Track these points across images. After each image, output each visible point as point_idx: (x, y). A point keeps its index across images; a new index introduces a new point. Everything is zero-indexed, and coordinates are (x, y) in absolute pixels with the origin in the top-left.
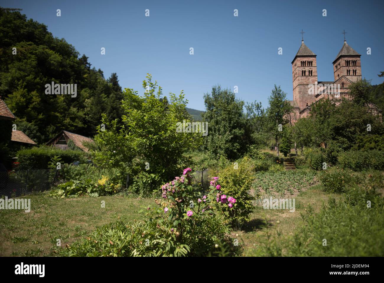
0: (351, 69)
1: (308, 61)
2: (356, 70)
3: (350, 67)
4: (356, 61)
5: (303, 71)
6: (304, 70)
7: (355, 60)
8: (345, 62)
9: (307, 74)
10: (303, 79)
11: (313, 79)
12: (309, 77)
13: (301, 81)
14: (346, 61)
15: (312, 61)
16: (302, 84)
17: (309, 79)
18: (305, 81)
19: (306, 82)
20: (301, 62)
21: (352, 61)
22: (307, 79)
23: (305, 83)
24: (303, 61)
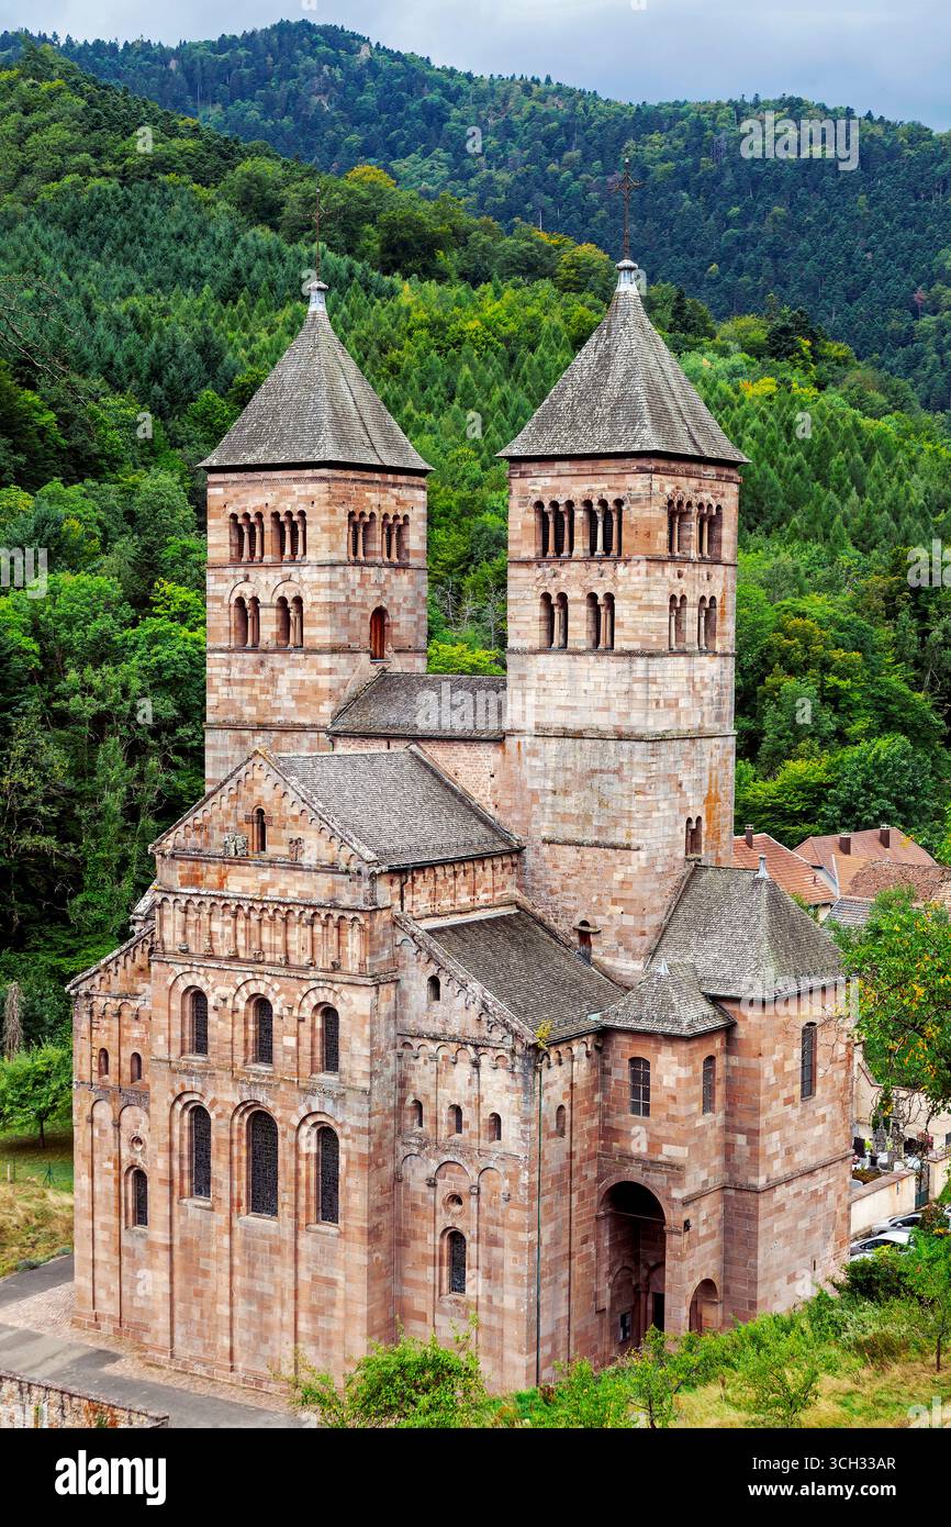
0: (575, 594)
1: (276, 515)
2: (610, 597)
3: (564, 572)
4: (619, 503)
5: (240, 601)
6: (247, 591)
7: (611, 497)
8: (532, 518)
9: (269, 628)
10: (236, 675)
11: (299, 674)
12: (276, 660)
13: (223, 690)
14: (539, 505)
15: (302, 514)
16: (231, 717)
17: (273, 681)
18: (247, 690)
19: (253, 700)
20: (234, 516)
21: (588, 504)
22: (265, 673)
23: (250, 712)
24: (247, 516)
